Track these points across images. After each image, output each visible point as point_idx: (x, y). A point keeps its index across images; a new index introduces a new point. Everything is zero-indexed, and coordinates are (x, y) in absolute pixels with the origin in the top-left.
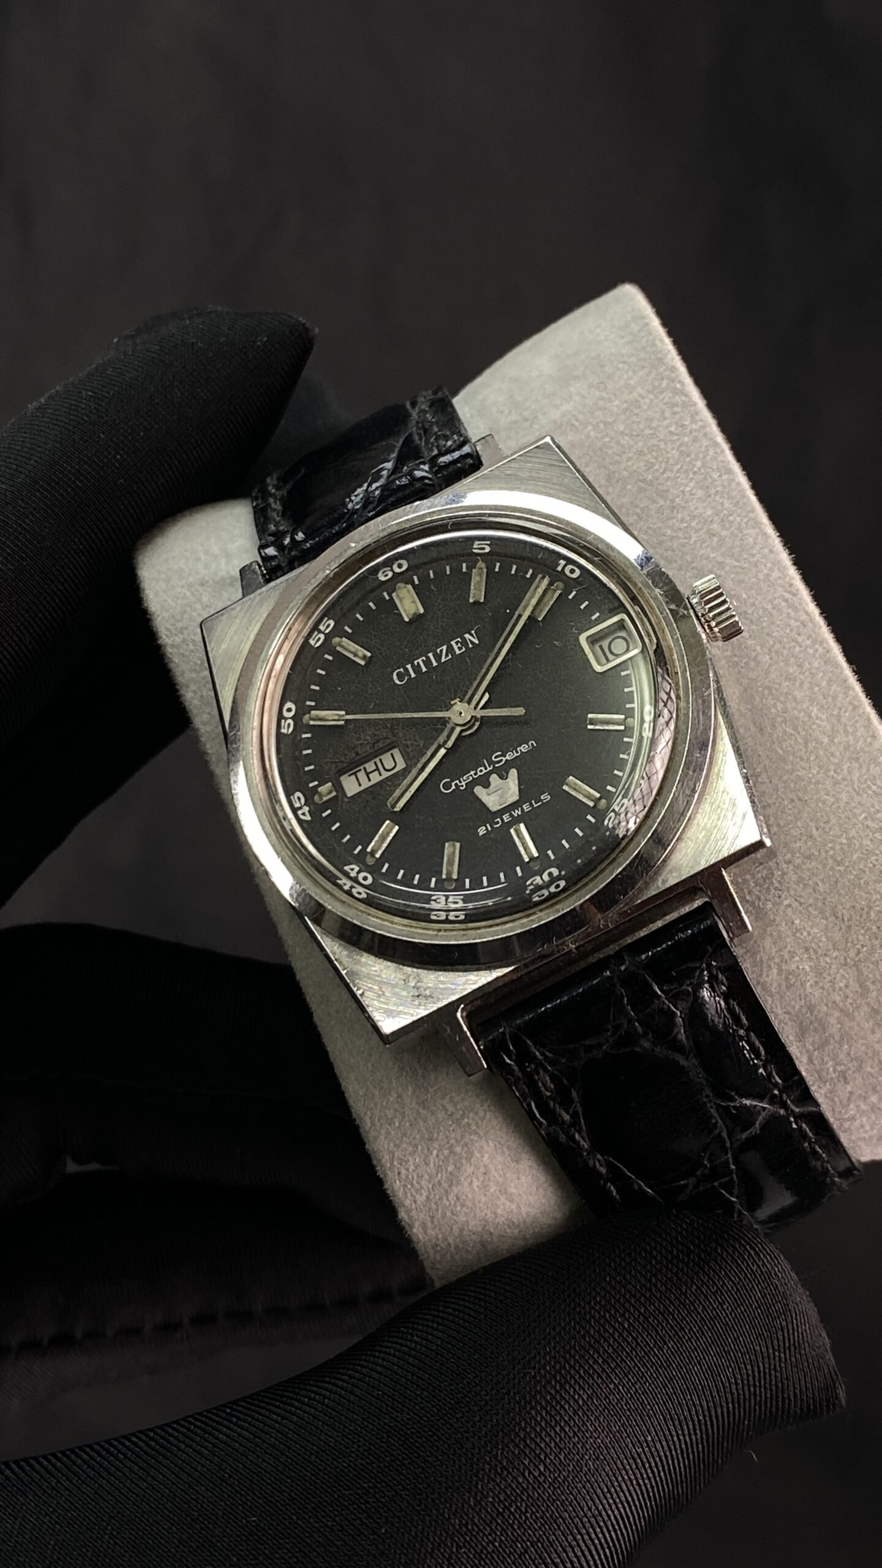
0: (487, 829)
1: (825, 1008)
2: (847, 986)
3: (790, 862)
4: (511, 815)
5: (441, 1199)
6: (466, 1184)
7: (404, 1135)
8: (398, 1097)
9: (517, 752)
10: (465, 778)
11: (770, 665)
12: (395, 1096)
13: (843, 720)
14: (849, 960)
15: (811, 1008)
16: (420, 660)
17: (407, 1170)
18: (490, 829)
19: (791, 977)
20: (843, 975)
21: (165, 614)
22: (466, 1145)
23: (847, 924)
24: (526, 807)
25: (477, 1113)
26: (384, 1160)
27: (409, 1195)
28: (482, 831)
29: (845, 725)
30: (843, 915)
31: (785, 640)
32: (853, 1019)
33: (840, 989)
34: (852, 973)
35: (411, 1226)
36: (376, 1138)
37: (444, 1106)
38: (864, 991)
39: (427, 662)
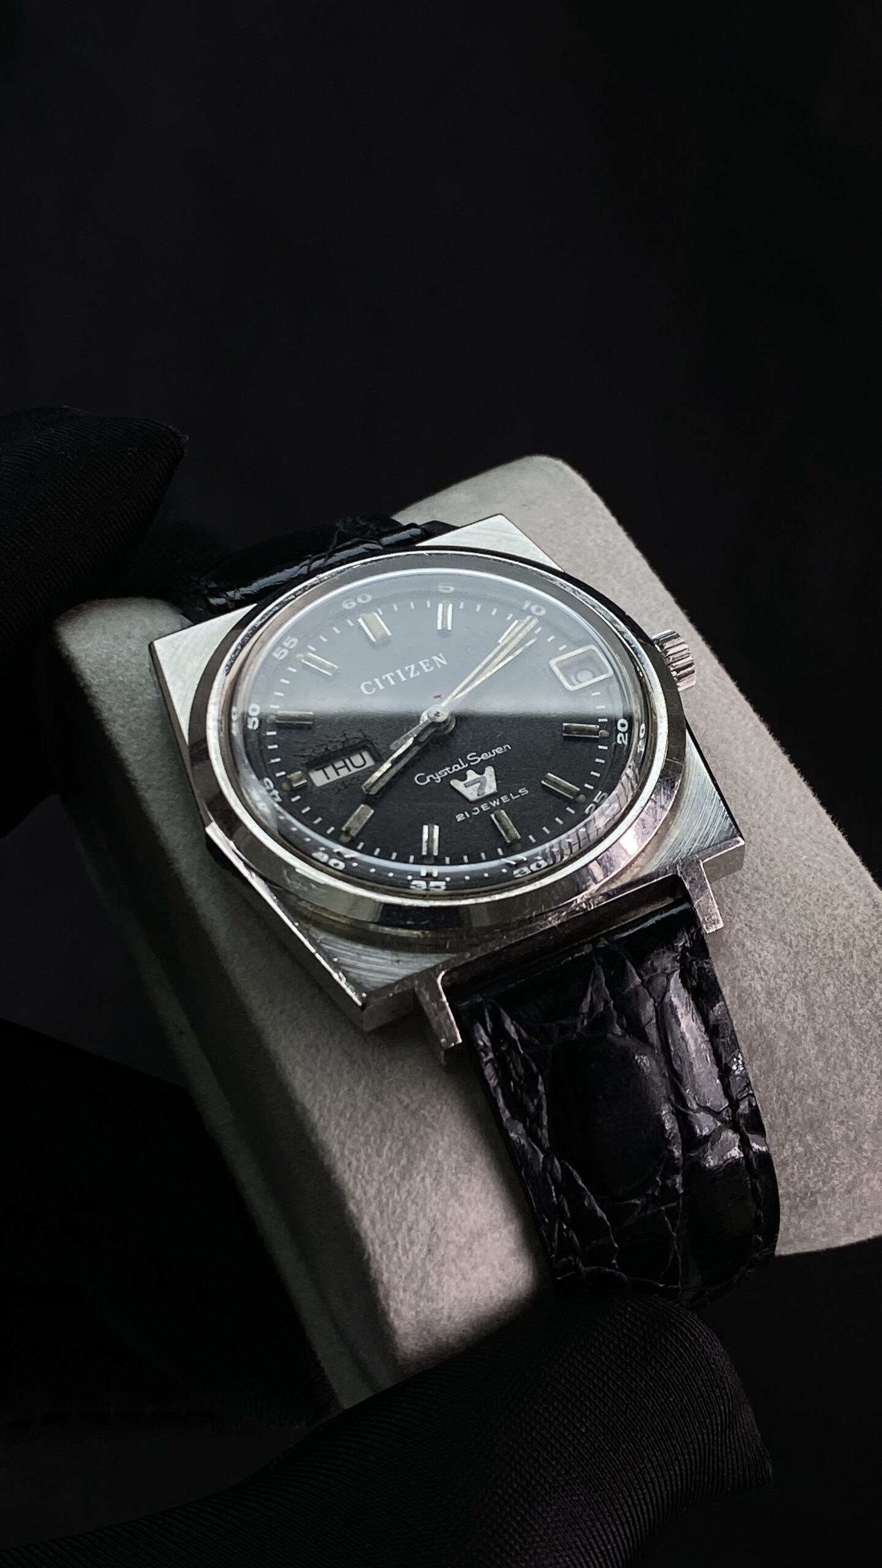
0: (465, 816)
1: (774, 1030)
2: (795, 1010)
3: (738, 892)
4: (489, 805)
5: (391, 1193)
6: (418, 1179)
7: (357, 1125)
8: (349, 1090)
9: (492, 754)
10: (440, 773)
11: (707, 730)
12: (346, 1088)
13: (778, 780)
14: (797, 983)
15: (761, 1029)
16: (388, 676)
17: (358, 1160)
18: (468, 816)
19: (743, 994)
20: (792, 997)
21: (89, 659)
22: (421, 1138)
23: (796, 949)
24: (504, 799)
25: (434, 1106)
26: (334, 1150)
27: (359, 1186)
28: (460, 817)
29: (780, 784)
30: (791, 940)
31: (719, 711)
32: (800, 1044)
33: (789, 1011)
34: (800, 998)
35: (360, 1220)
36: (325, 1129)
37: (399, 1099)
38: (812, 1017)
39: (396, 677)
